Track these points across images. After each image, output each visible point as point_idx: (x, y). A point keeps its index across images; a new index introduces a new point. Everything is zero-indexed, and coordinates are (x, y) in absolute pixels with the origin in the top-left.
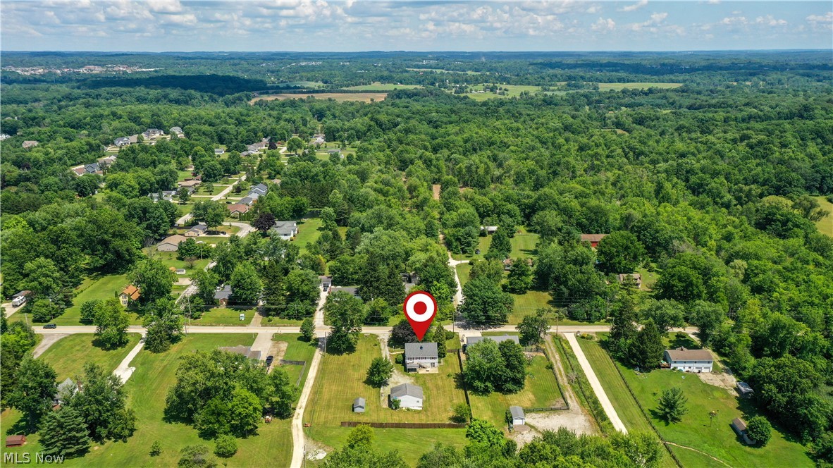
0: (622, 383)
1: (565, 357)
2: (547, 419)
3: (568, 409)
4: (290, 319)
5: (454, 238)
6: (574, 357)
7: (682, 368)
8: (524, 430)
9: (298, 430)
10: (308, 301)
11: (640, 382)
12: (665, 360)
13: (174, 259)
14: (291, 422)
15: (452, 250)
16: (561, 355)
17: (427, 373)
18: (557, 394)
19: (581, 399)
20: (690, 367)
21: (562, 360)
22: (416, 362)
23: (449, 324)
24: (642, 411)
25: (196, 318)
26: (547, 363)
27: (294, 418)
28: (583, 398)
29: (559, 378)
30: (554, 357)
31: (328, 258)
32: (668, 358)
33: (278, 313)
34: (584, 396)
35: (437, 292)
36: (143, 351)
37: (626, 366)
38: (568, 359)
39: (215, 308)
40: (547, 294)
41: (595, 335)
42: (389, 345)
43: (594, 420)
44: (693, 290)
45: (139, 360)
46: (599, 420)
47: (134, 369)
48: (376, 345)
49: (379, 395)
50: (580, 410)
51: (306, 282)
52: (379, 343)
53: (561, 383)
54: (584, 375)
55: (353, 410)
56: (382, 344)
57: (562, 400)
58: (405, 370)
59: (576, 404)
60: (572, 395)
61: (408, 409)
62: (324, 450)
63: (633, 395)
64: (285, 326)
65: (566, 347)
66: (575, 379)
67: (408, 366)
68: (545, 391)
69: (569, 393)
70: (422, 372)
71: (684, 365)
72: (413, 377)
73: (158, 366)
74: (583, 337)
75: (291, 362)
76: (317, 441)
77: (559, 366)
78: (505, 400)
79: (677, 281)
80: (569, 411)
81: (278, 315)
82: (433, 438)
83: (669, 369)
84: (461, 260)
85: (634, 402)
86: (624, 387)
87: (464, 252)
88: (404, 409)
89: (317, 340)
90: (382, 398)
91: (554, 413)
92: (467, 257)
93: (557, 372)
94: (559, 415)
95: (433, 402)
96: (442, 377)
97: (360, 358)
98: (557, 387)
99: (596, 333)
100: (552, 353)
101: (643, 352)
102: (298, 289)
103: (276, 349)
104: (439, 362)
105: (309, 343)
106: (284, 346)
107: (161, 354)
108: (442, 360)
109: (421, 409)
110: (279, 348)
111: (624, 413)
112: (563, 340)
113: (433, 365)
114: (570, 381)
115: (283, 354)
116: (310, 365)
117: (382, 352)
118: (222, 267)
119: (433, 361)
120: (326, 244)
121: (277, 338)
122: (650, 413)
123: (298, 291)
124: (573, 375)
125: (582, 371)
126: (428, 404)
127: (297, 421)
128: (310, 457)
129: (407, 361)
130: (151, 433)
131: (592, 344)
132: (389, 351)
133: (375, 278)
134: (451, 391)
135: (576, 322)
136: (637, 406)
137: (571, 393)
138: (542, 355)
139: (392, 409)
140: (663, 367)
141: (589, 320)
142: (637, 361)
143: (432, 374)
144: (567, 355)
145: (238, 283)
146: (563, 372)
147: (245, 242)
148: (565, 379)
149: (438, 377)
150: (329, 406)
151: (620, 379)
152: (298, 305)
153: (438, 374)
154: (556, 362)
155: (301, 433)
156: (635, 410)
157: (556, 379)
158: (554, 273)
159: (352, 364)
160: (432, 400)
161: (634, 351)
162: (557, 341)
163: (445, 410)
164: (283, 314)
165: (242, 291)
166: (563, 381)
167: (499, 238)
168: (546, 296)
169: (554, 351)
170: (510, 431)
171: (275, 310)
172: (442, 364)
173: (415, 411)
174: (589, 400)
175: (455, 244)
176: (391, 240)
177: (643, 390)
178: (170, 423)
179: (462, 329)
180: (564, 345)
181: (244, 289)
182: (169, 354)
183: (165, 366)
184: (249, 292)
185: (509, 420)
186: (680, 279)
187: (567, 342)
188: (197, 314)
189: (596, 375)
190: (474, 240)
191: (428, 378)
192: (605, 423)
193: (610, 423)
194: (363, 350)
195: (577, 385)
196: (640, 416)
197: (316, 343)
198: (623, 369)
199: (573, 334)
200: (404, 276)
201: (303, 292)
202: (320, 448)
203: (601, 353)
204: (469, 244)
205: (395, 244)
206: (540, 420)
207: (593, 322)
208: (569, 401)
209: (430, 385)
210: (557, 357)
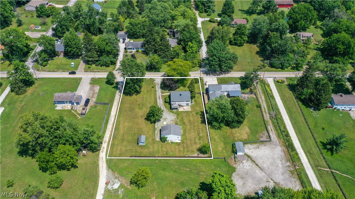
0: (303, 119)
1: (268, 98)
2: (257, 149)
3: (270, 141)
4: (101, 66)
5: (200, 3)
6: (273, 97)
7: (340, 108)
8: (244, 160)
9: (103, 162)
10: (111, 55)
11: (314, 119)
12: (331, 103)
13: (35, 17)
14: (98, 155)
15: (199, 10)
16: (265, 96)
17: (184, 110)
18: (263, 127)
19: (278, 132)
20: (345, 108)
21: (266, 100)
22: (177, 103)
23: (197, 70)
24: (316, 143)
25: (44, 66)
26: (257, 103)
27: (101, 151)
28: (279, 131)
29: (265, 115)
30: (261, 98)
31: (126, 17)
32: (332, 102)
33: (94, 62)
34: (280, 130)
35: (190, 49)
36: (10, 93)
37: (305, 105)
38: (269, 99)
39: (57, 57)
40: (255, 46)
41: (285, 80)
42: (161, 88)
43: (286, 150)
44: (350, 50)
45: (7, 100)
46: (290, 151)
47: (3, 108)
48: (153, 87)
49: (154, 129)
50: (278, 142)
51: (109, 44)
52: (155, 86)
53: (266, 119)
54: (280, 113)
55: (138, 144)
56: (157, 86)
57: (267, 133)
58: (171, 108)
59: (275, 136)
60: (272, 128)
61: (172, 142)
62: (119, 180)
63: (310, 129)
64: (98, 72)
65: (268, 90)
66: (274, 117)
67: (173, 107)
68: (256, 125)
69: (270, 127)
70: (181, 109)
71: (341, 106)
72: (175, 113)
73: (18, 105)
74: (278, 82)
75: (101, 104)
76: (115, 172)
77: (264, 105)
78: (232, 133)
79: (341, 45)
80: (271, 142)
81: (94, 63)
82: (187, 167)
83: (332, 109)
84: (204, 18)
85: (311, 135)
86: (304, 122)
87: (206, 12)
88: (169, 141)
89: (117, 83)
90: (156, 132)
91: (262, 144)
92: (208, 15)
93: (263, 110)
94: (265, 145)
95: (187, 135)
96: (193, 114)
97: (143, 98)
98: (263, 122)
99: (287, 78)
100: (260, 94)
101: (318, 100)
102: (104, 49)
103: (92, 92)
104: (192, 102)
105: (113, 86)
106: (97, 88)
107: (21, 96)
108: (193, 101)
109: (180, 141)
110: (94, 90)
111: (305, 144)
112: (266, 84)
113: (187, 105)
114: (271, 118)
115: (96, 95)
116: (113, 104)
117: (157, 93)
118: (59, 28)
119: (187, 102)
120: (124, 8)
121: (94, 82)
122: (321, 144)
123: (104, 50)
124: (273, 114)
125: (278, 109)
126: (184, 137)
127: (103, 155)
128: (109, 187)
129: (172, 103)
130: (9, 165)
131: (284, 87)
132: (161, 92)
133: (152, 39)
134: (198, 126)
135: (274, 69)
136: (312, 138)
137: (272, 127)
138: (255, 97)
139: (162, 142)
140: (328, 108)
141: (282, 67)
142: (313, 104)
143: (187, 112)
144: (269, 97)
145: (68, 43)
146: (267, 110)
147: (74, 10)
148: (268, 115)
149: (190, 114)
150: (123, 140)
151: (301, 115)
152: (105, 59)
153: (191, 112)
154: (262, 101)
155: (105, 165)
156: (311, 142)
157: (263, 116)
158: (262, 34)
159: (138, 103)
160: (187, 134)
161: (313, 98)
162: (263, 84)
163: (195, 143)
164: (97, 63)
165: (71, 49)
166: (267, 117)
167: (228, 5)
168: (255, 48)
169: (261, 93)
170: (235, 161)
171: (92, 61)
172: (193, 103)
173: (176, 143)
174: (283, 134)
175: (201, 6)
176: (163, 9)
177: (316, 126)
178: (22, 156)
179: (205, 75)
180: (267, 88)
181: (72, 48)
182: (26, 96)
183: (23, 106)
184: (75, 50)
185: (235, 152)
186: (343, 43)
187: (269, 86)
188: (45, 63)
189: (287, 112)
190: (212, 4)
191: (184, 115)
192: (294, 153)
193: (297, 154)
194: (145, 91)
195: (275, 121)
196: (315, 147)
197: (117, 86)
198: (303, 107)
199: (272, 79)
200: (171, 32)
201: (107, 51)
202: (116, 178)
203: (289, 94)
204: (209, 7)
205: (165, 12)
206: (253, 150)
207: (284, 69)
208: (271, 134)
209: (186, 121)
210: (263, 98)
